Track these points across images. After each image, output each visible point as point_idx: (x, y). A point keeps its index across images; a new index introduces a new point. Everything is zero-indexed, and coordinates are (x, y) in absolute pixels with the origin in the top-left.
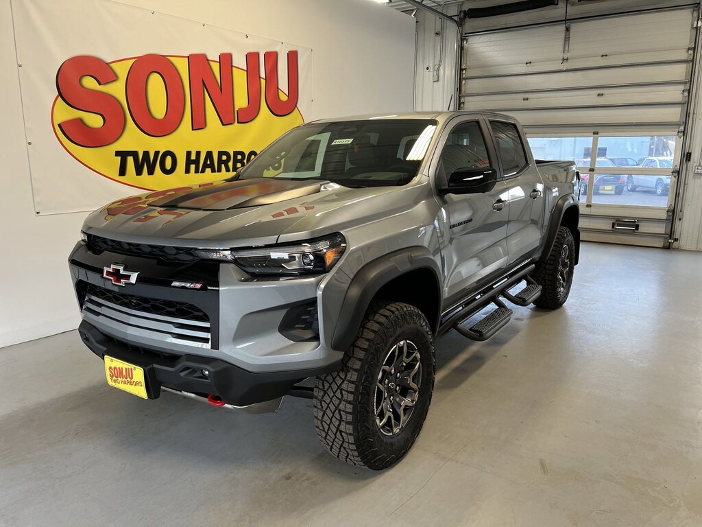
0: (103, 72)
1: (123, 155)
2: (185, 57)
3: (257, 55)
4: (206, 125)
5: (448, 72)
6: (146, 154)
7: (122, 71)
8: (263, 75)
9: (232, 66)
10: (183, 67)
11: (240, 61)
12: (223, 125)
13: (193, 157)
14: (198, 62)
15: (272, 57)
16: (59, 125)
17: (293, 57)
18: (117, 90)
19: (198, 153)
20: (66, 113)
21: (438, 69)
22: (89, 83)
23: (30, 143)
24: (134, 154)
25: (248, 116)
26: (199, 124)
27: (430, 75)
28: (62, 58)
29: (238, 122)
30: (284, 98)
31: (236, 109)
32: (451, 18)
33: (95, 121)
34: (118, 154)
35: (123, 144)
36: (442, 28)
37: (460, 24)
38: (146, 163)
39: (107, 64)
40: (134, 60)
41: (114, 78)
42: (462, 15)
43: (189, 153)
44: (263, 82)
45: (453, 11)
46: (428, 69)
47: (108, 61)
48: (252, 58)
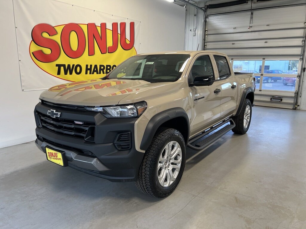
0: (51, 30)
1: (59, 66)
2: (86, 24)
3: (117, 24)
4: (94, 54)
5: (200, 32)
6: (69, 66)
7: (59, 30)
8: (119, 32)
9: (106, 28)
10: (85, 29)
11: (109, 26)
12: (102, 54)
13: (89, 67)
14: (91, 27)
15: (123, 25)
16: (32, 53)
17: (132, 25)
18: (57, 38)
19: (91, 66)
20: (35, 48)
21: (195, 30)
22: (45, 35)
23: (20, 61)
24: (64, 66)
25: (112, 50)
26: (91, 53)
27: (192, 33)
28: (34, 24)
29: (108, 53)
30: (128, 42)
31: (108, 47)
32: (201, 8)
33: (47, 51)
34: (57, 65)
35: (59, 61)
36: (197, 13)
37: (205, 11)
38: (69, 70)
39: (53, 27)
40: (65, 26)
41: (56, 33)
42: (206, 7)
43: (87, 66)
44: (119, 35)
45: (202, 5)
46: (191, 30)
47: (53, 26)
48: (115, 25)
